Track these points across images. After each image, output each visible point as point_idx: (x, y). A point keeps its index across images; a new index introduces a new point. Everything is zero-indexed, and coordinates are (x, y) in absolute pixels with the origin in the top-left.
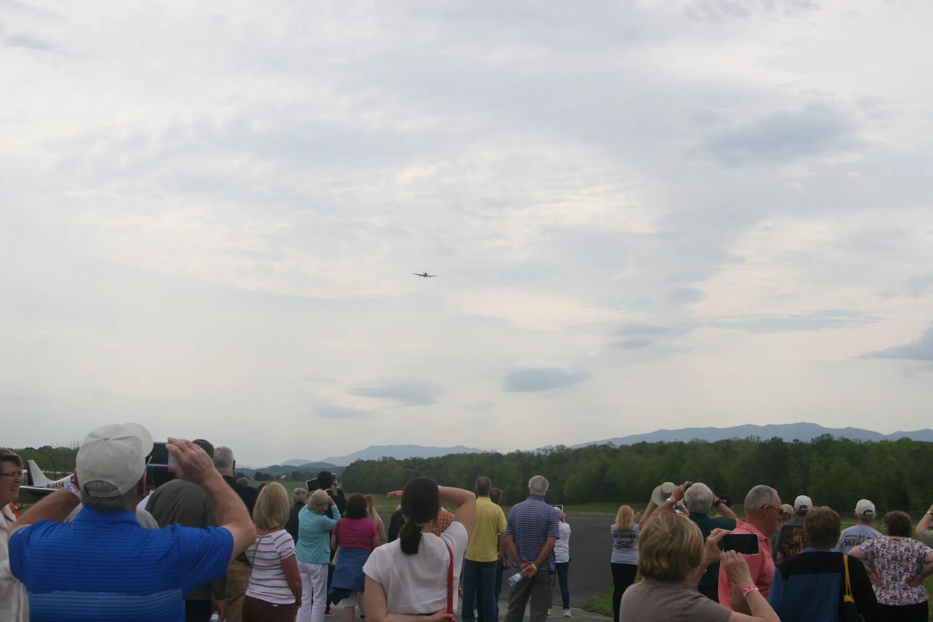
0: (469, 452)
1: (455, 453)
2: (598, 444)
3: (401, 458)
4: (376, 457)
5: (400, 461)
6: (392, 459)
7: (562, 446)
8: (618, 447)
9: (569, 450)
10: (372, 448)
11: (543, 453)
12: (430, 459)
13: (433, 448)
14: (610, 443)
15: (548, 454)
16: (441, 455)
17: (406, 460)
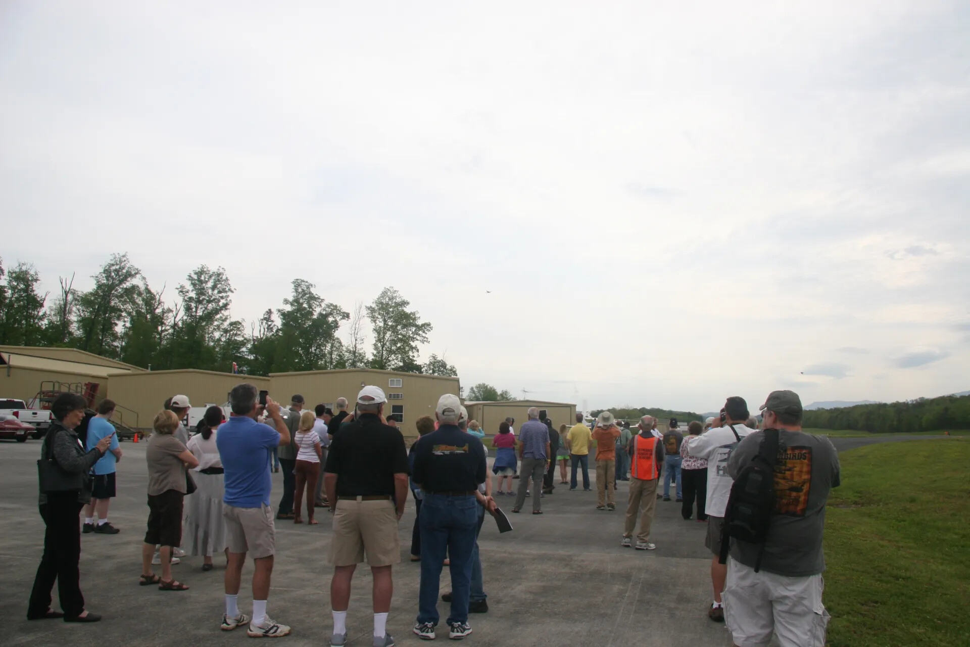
0: (867, 403)
1: (859, 404)
2: (946, 396)
3: (828, 408)
4: (814, 408)
5: (827, 410)
6: (823, 409)
7: (923, 398)
8: (958, 396)
9: (927, 400)
10: (815, 403)
11: (910, 403)
12: (845, 408)
13: (846, 402)
14: (953, 394)
15: (914, 402)
16: (851, 405)
17: (831, 409)
